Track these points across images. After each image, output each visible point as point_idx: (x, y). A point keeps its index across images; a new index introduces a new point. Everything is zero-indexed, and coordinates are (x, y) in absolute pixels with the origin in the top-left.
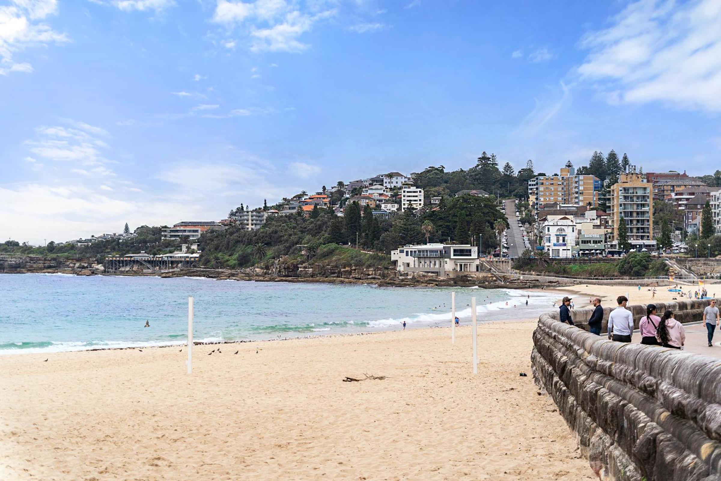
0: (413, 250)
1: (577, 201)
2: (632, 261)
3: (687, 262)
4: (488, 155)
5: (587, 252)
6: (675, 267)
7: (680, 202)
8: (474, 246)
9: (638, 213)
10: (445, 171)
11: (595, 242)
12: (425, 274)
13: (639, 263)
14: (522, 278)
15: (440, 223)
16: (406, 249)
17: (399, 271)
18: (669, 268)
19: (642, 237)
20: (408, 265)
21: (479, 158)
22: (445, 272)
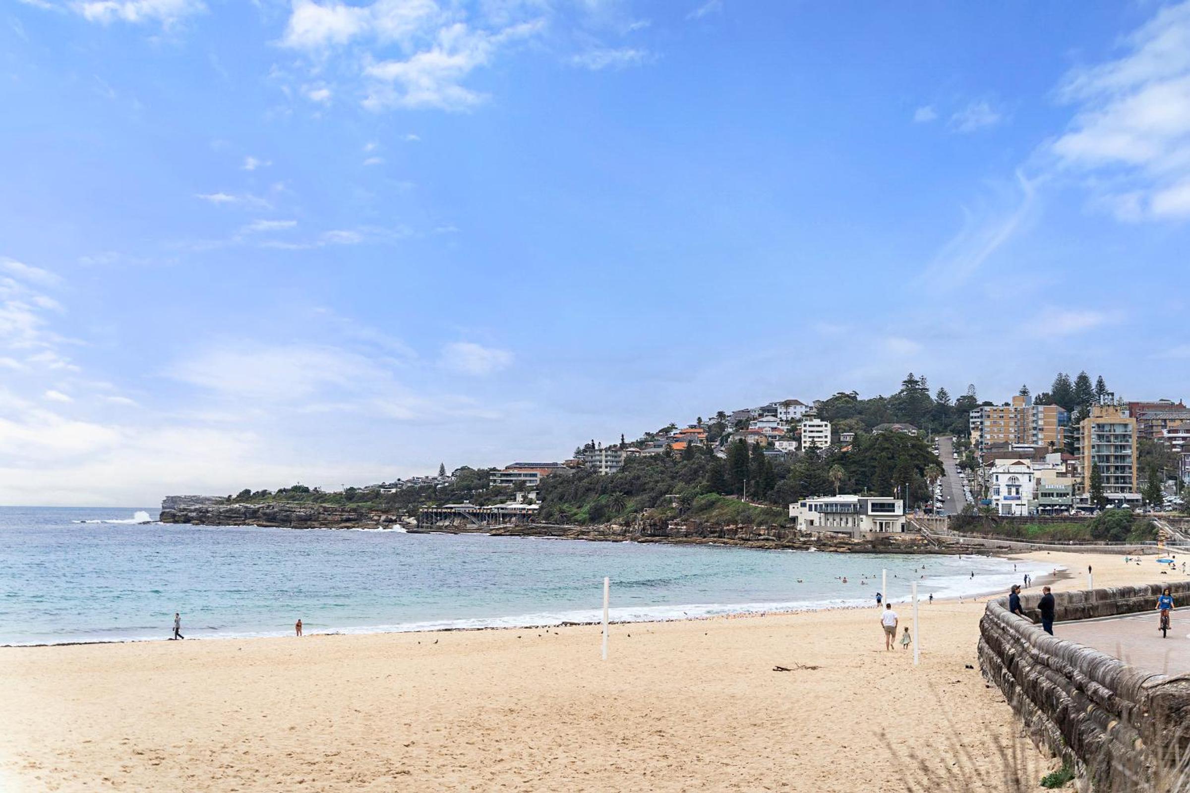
0: (818, 504)
1: (1035, 439)
2: (1109, 521)
3: (1182, 523)
4: (916, 378)
5: (1048, 508)
6: (1167, 530)
7: (1174, 442)
8: (898, 499)
9: (1116, 457)
10: (859, 398)
11: (1060, 495)
12: (834, 535)
13: (1118, 524)
14: (961, 541)
15: (853, 468)
16: (809, 501)
17: (800, 531)
18: (1158, 531)
19: (1122, 490)
20: (812, 522)
21: (905, 382)
22: (861, 532)
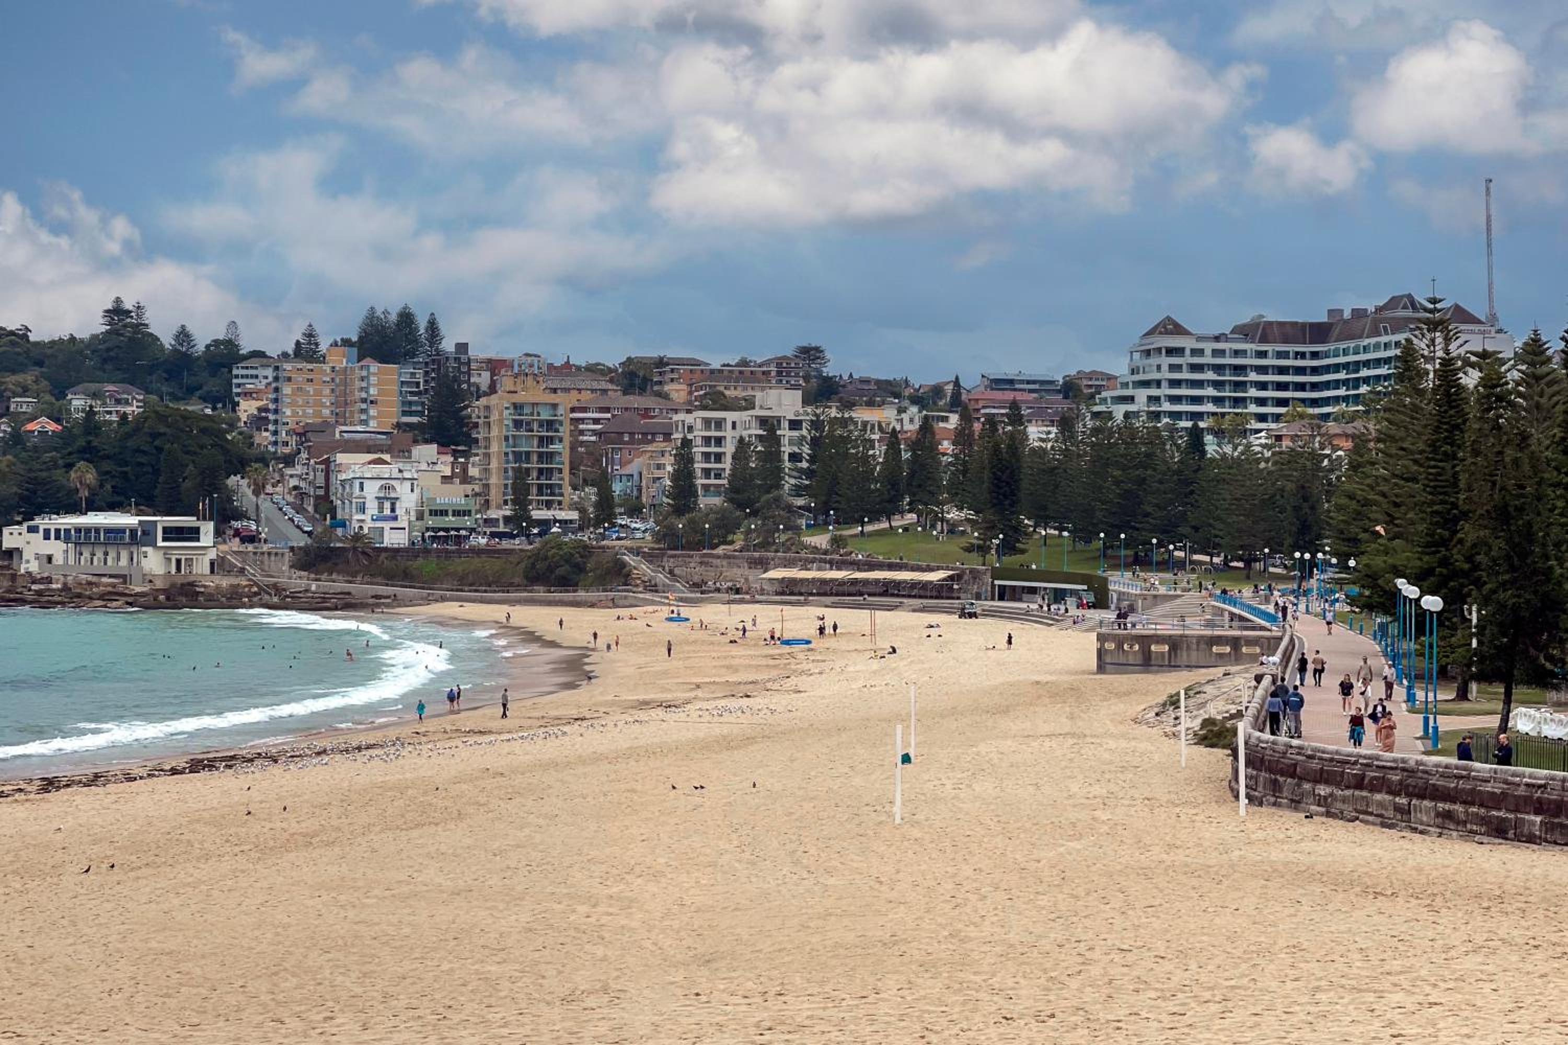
0: (62, 527)
1: (364, 417)
2: (553, 557)
3: (665, 559)
4: (128, 305)
5: (441, 533)
6: (643, 569)
7: (581, 427)
8: (204, 519)
9: (540, 455)
10: (33, 337)
11: (457, 513)
12: (94, 579)
13: (568, 559)
14: (313, 588)
16: (42, 522)
17: (29, 574)
18: (630, 571)
19: (549, 505)
20: (50, 559)
21: (107, 311)
22: (144, 575)
